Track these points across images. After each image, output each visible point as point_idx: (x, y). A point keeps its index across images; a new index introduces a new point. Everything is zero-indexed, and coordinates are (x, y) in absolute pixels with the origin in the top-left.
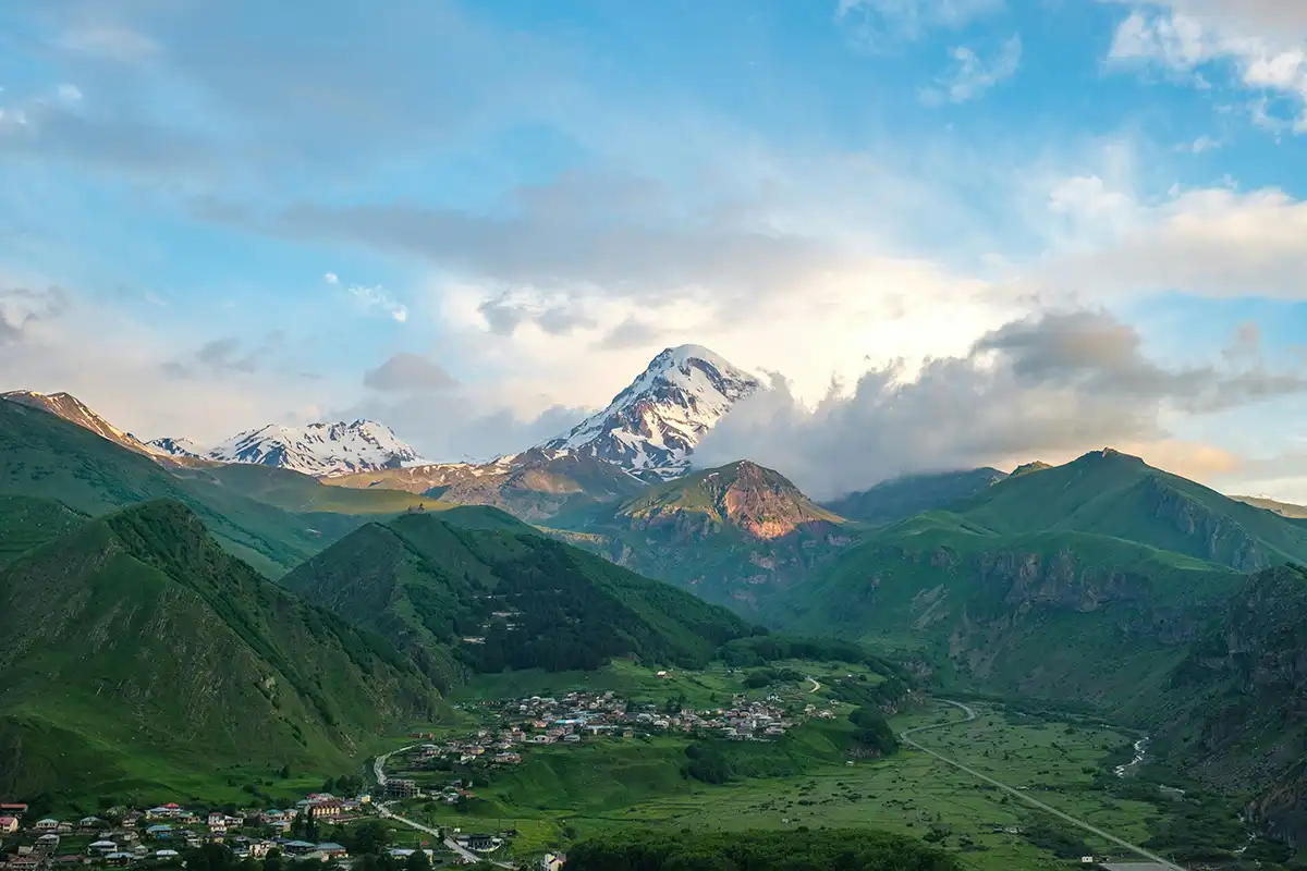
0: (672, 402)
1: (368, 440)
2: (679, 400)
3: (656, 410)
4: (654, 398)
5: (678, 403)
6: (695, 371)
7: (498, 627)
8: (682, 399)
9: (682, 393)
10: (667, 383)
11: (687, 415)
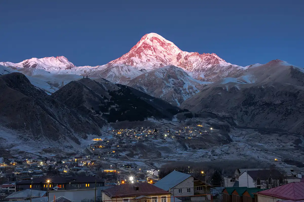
0: (148, 50)
1: (61, 62)
2: (150, 49)
3: (144, 52)
4: (143, 49)
5: (150, 50)
6: (155, 41)
7: (113, 110)
8: (151, 48)
9: (151, 47)
10: (146, 44)
11: (153, 53)
